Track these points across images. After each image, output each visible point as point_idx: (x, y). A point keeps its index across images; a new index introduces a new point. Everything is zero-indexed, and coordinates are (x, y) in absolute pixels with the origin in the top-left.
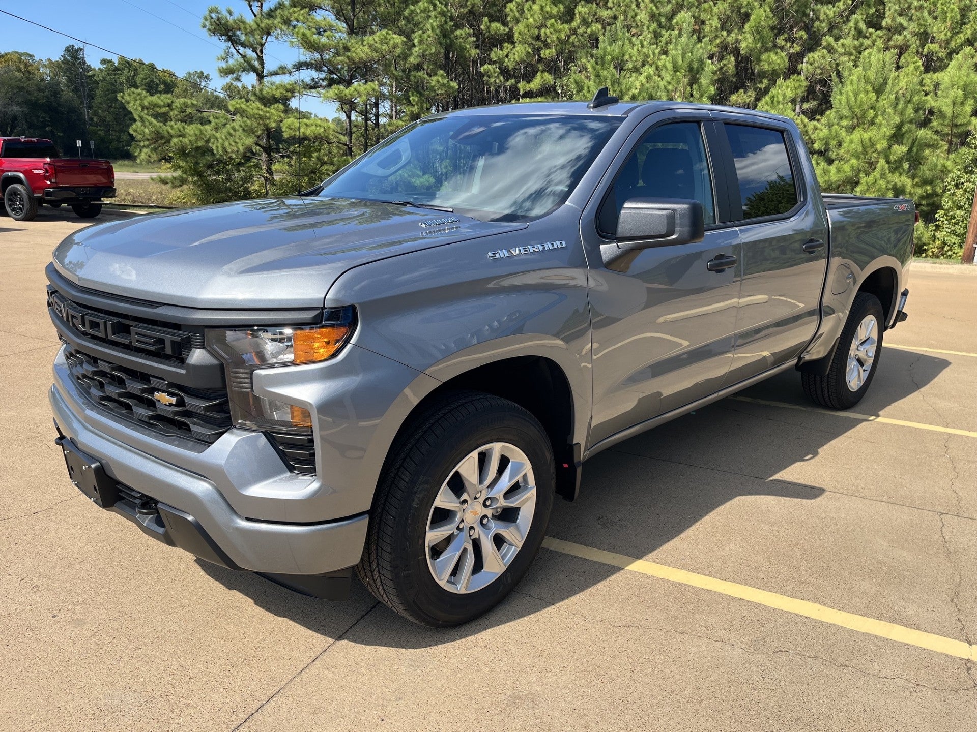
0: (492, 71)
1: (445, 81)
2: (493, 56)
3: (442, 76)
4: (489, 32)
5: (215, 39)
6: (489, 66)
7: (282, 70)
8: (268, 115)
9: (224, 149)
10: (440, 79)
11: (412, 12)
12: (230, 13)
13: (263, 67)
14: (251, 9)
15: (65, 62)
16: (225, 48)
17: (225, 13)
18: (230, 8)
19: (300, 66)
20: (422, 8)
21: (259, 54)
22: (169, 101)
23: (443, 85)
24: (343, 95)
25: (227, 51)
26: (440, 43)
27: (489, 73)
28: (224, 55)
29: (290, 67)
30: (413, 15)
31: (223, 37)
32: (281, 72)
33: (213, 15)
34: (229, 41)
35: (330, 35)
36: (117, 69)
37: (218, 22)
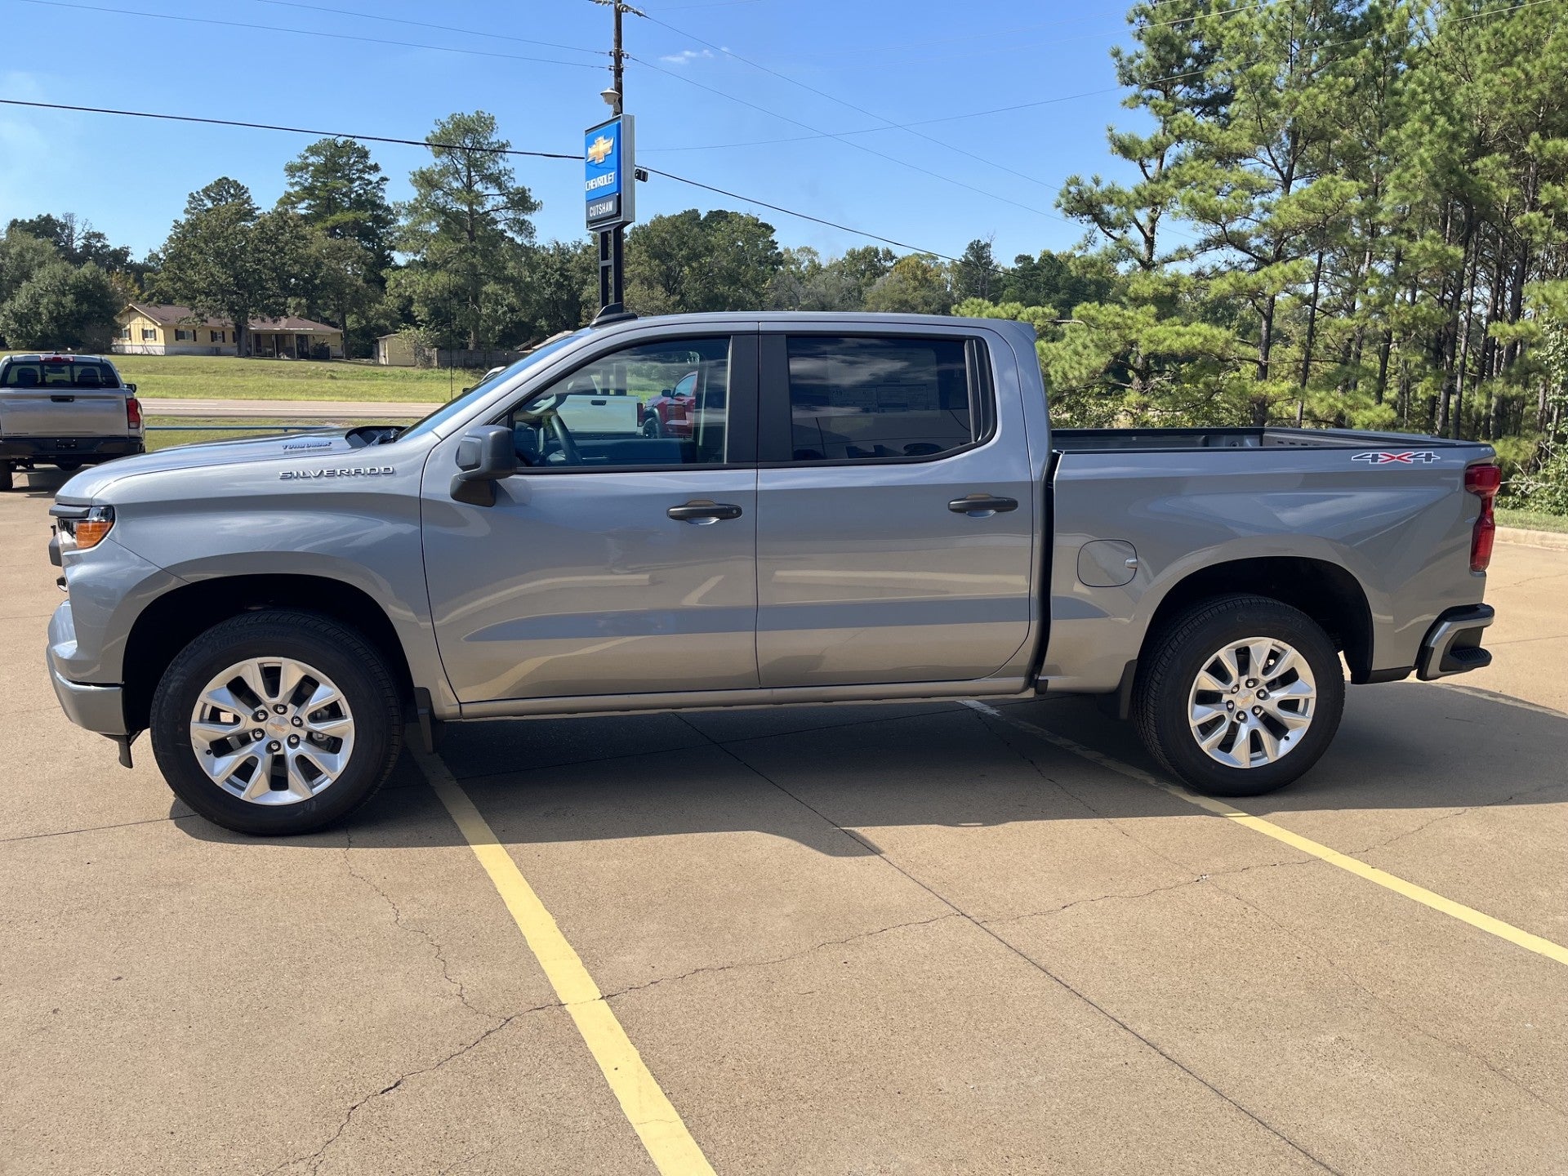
0: (1537, 222)
1: (1438, 247)
2: (1544, 198)
3: (1433, 238)
4: (1541, 155)
5: (1073, 221)
6: (1532, 215)
7: (1182, 254)
8: (1129, 322)
9: (1065, 375)
10: (1428, 244)
11: (1393, 139)
12: (1097, 182)
13: (1151, 254)
14: (1144, 171)
15: (966, 263)
16: (1087, 232)
17: (1088, 183)
18: (1098, 175)
19: (1205, 246)
20: (1409, 132)
21: (1148, 234)
22: (1015, 312)
23: (1435, 253)
24: (1243, 284)
25: (1088, 236)
26: (1437, 185)
27: (1531, 227)
28: (1082, 243)
29: (1191, 247)
30: (1394, 144)
31: (1085, 217)
32: (1177, 257)
33: (1073, 189)
34: (1094, 221)
35: (1238, 196)
36: (1036, 268)
37: (1078, 198)
